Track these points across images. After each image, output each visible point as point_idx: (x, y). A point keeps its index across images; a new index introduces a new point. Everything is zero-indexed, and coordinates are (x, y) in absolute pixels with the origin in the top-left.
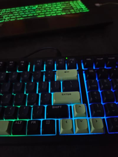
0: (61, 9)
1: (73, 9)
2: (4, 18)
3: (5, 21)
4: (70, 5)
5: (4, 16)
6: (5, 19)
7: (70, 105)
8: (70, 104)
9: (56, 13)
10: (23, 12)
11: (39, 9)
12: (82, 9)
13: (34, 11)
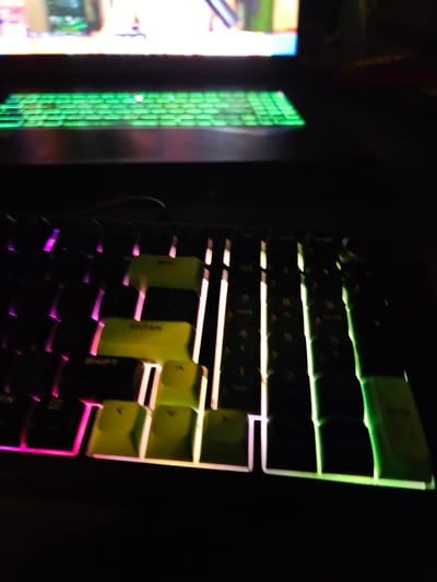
0: (216, 111)
1: (253, 114)
2: (25, 117)
3: (27, 125)
4: (248, 102)
5: (27, 112)
6: (26, 121)
7: (153, 366)
8: (153, 362)
9: (195, 120)
10: (93, 109)
11: (145, 105)
12: (283, 115)
13: (128, 108)
